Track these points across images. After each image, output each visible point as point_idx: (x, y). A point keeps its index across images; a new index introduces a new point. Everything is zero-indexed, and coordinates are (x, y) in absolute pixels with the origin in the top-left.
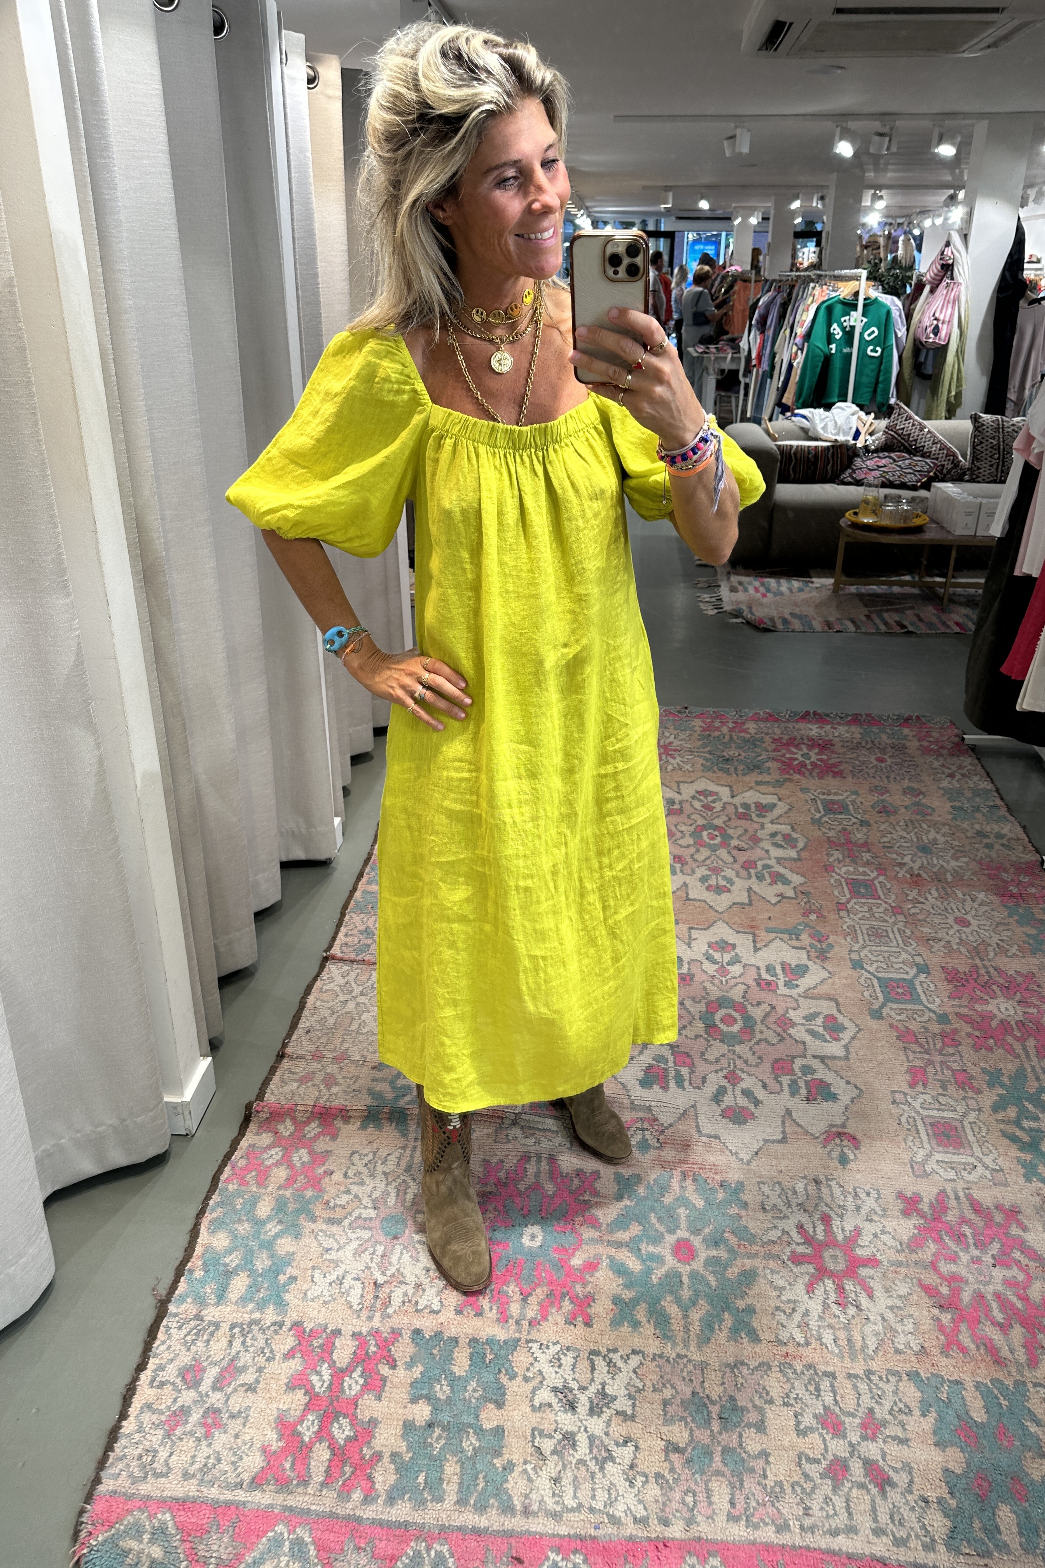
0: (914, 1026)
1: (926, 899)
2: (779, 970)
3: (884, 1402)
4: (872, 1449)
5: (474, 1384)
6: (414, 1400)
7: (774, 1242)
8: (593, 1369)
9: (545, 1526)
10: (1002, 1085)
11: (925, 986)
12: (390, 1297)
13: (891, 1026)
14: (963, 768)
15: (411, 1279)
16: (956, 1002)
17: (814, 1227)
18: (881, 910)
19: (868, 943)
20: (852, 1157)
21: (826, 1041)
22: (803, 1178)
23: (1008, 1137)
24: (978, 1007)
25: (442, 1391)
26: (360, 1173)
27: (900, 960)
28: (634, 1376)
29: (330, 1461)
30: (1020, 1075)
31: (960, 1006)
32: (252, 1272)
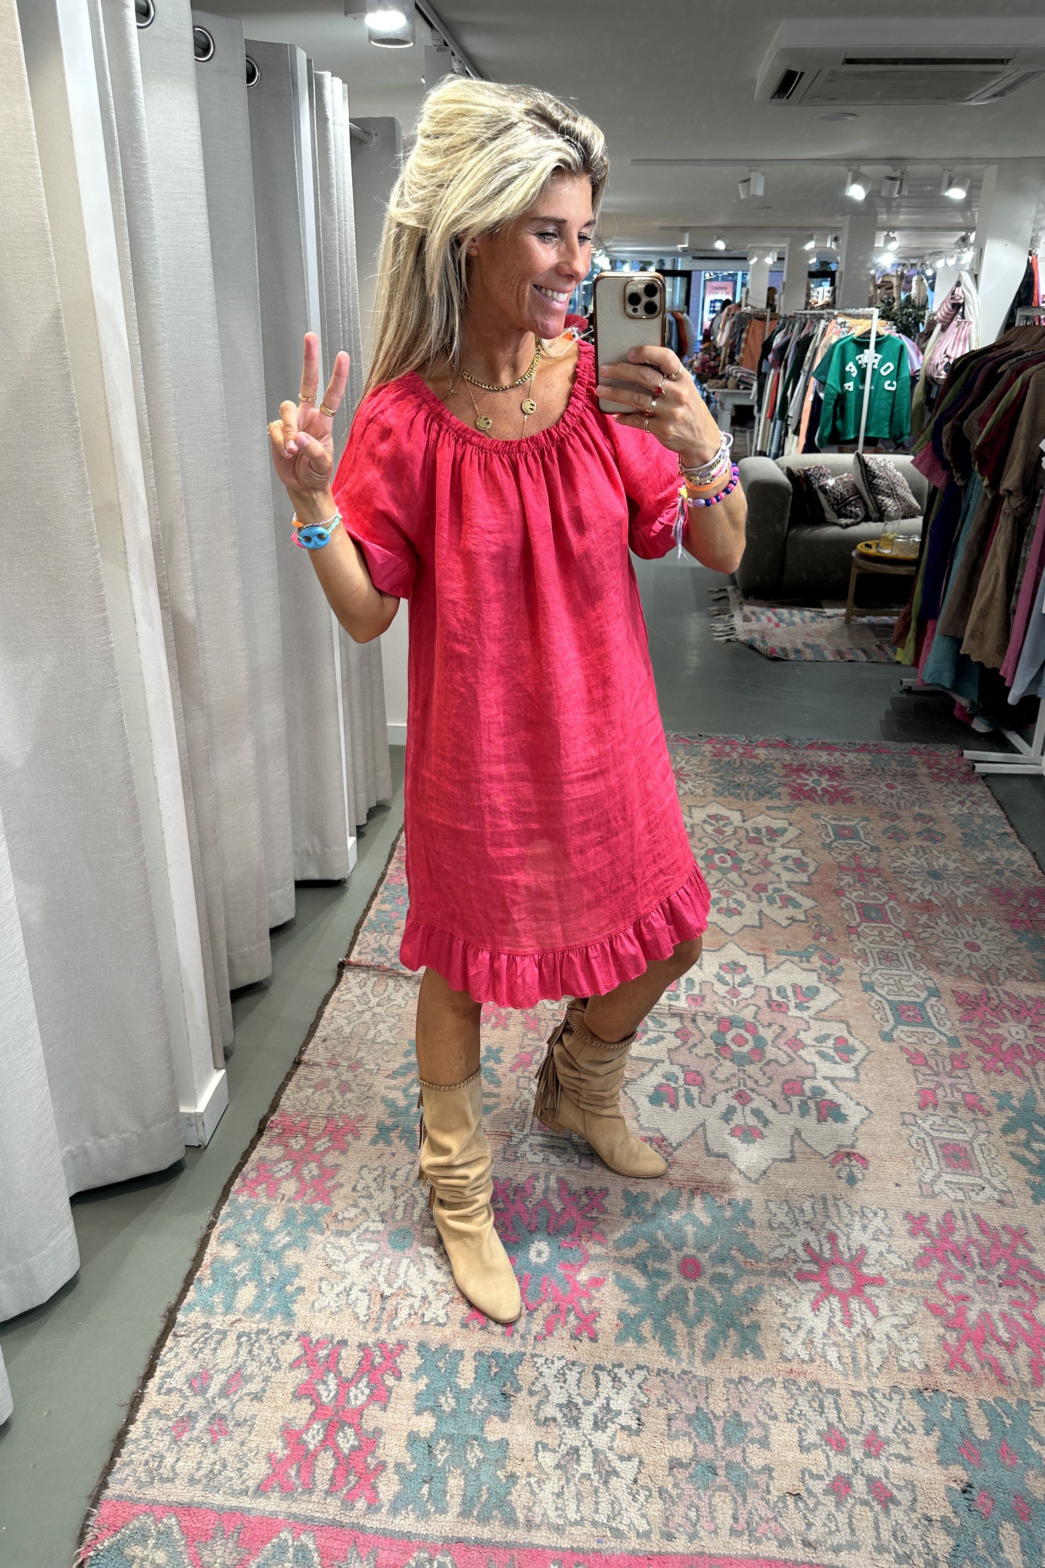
0: (924, 1049)
1: (938, 924)
2: (790, 992)
3: (887, 1419)
4: (874, 1467)
5: (479, 1397)
6: (418, 1413)
7: (780, 1260)
8: (598, 1384)
9: (548, 1538)
10: (1012, 1108)
11: (936, 1009)
12: (396, 1309)
13: (901, 1048)
14: (973, 795)
15: (418, 1292)
16: (967, 1025)
17: (821, 1246)
18: (892, 934)
19: (879, 966)
20: (860, 1176)
21: (836, 1063)
22: (810, 1196)
23: (1017, 1159)
24: (989, 1031)
25: (448, 1403)
26: (368, 1187)
27: (911, 983)
28: (638, 1391)
29: (335, 1470)
30: (1030, 1098)
31: (971, 1030)
32: (260, 1283)
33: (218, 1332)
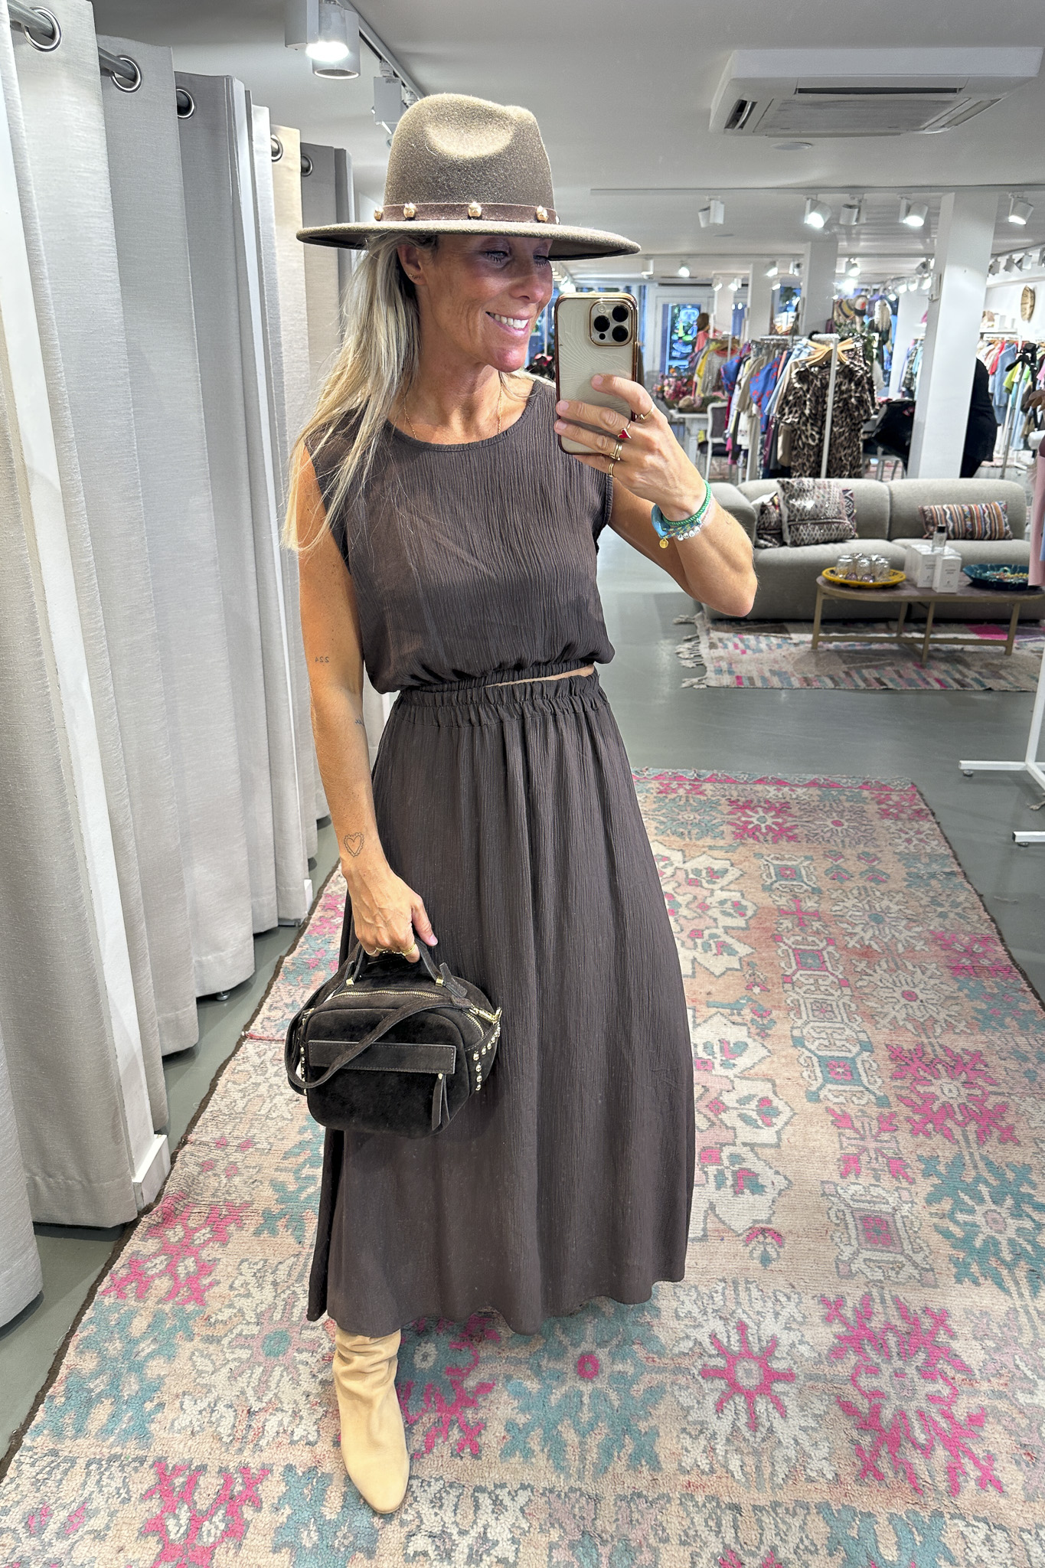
0: (852, 1110)
1: (875, 971)
2: (717, 1049)
3: (787, 1538)
5: (345, 1529)
6: (276, 1550)
7: (685, 1354)
8: (477, 1507)
10: (937, 1175)
12: (263, 1427)
13: (829, 1110)
14: (921, 833)
15: (288, 1405)
16: (898, 1083)
17: (729, 1337)
18: (826, 983)
19: (812, 1018)
20: (774, 1255)
21: (758, 1127)
22: (720, 1281)
23: (941, 1233)
24: (921, 1089)
25: (309, 1537)
26: (247, 1284)
27: (844, 1037)
28: (520, 1516)
30: (957, 1164)
31: (902, 1088)
32: (117, 1400)
33: (65, 1460)
